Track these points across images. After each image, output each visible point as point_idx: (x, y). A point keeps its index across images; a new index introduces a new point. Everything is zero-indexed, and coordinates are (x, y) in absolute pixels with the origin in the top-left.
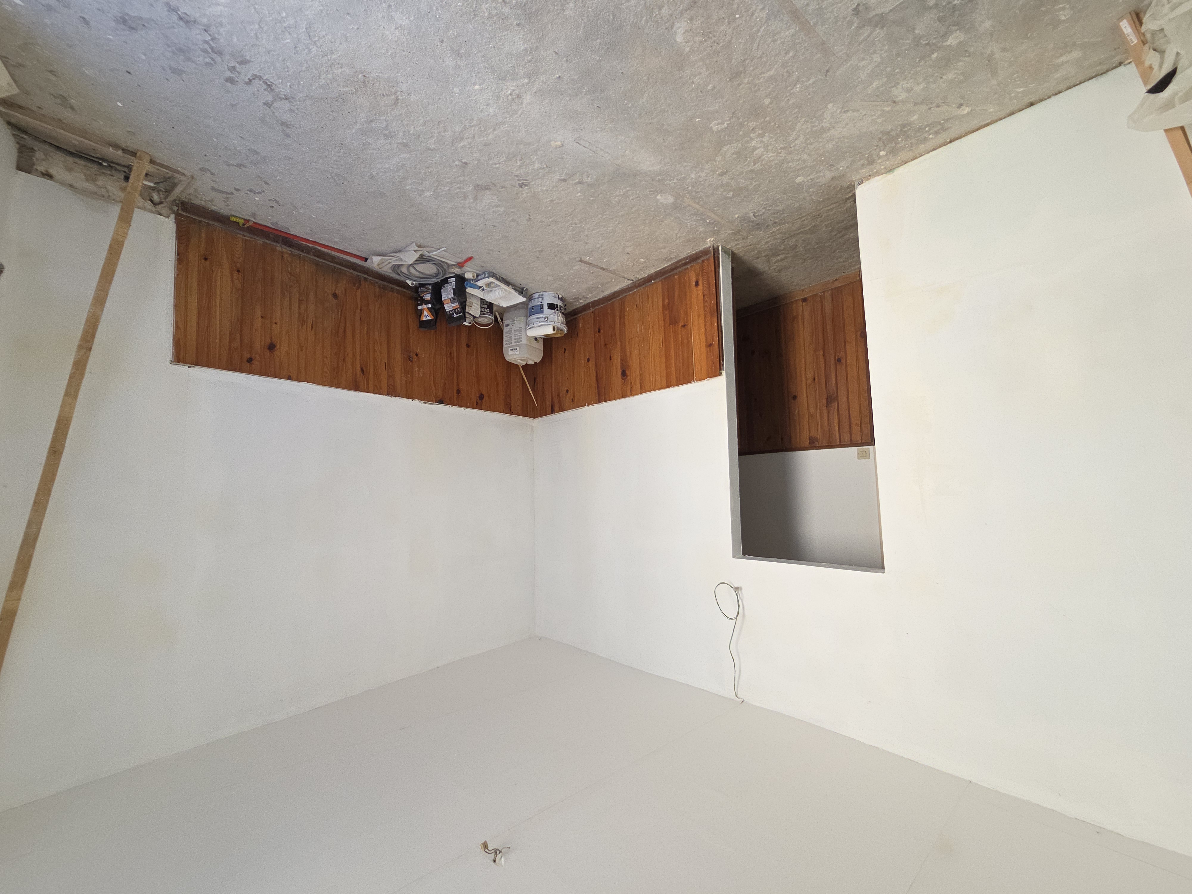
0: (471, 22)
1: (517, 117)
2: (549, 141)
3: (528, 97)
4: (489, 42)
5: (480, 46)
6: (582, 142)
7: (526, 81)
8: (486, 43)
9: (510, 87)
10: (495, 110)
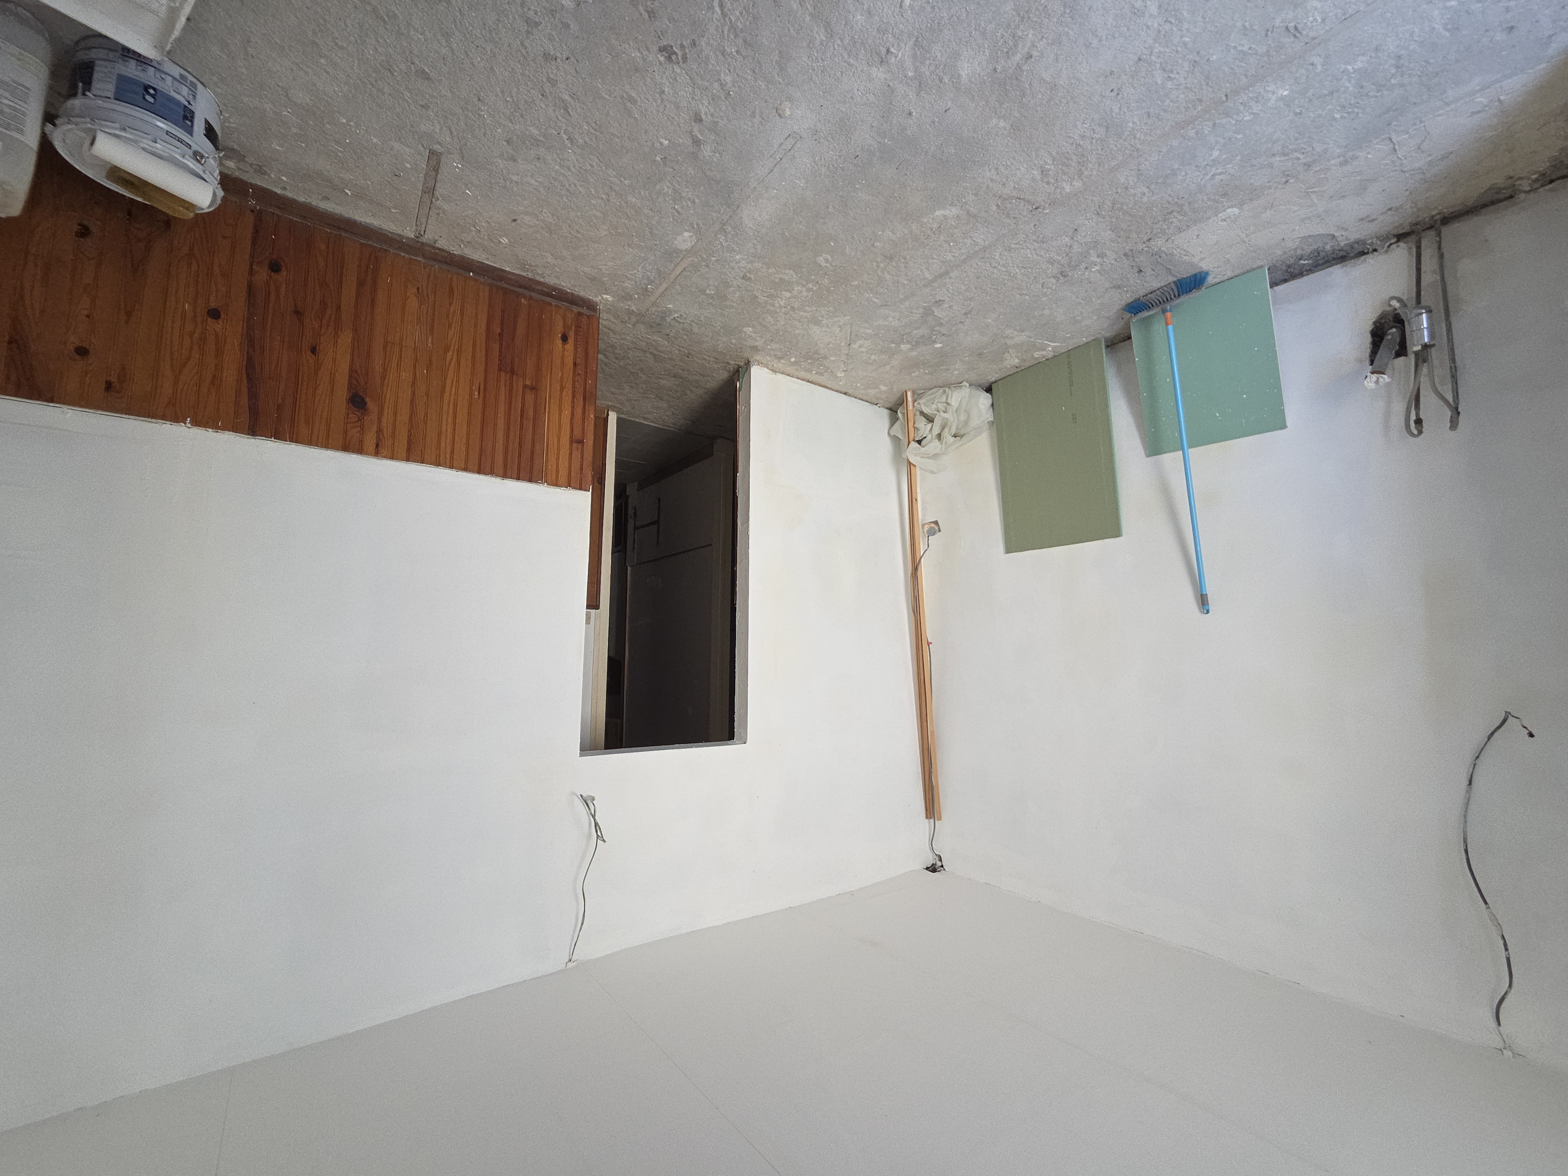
0: (1014, 10)
1: (843, 58)
2: (790, 99)
3: (881, 75)
4: (979, 30)
5: (976, 16)
6: (791, 141)
7: (910, 74)
8: (979, 25)
9: (903, 53)
10: (859, 24)
